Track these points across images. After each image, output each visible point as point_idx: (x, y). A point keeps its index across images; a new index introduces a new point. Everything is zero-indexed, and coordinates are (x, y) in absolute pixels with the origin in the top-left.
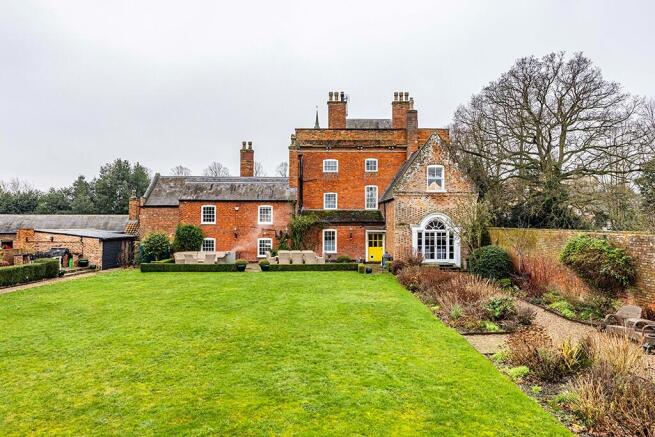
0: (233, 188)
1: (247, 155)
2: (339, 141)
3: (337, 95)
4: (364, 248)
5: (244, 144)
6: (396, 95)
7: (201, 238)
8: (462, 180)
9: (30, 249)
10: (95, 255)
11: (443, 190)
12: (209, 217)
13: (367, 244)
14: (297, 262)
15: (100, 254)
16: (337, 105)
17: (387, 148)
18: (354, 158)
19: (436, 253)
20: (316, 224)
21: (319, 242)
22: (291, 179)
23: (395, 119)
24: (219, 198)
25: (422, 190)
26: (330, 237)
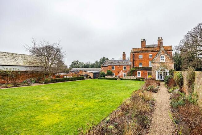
0: (118, 62)
1: (124, 55)
2: (143, 51)
3: (143, 40)
4: (147, 76)
5: (123, 52)
6: (158, 38)
7: (112, 73)
8: (170, 59)
9: (81, 74)
10: (92, 76)
11: (164, 61)
12: (113, 68)
13: (148, 75)
14: (129, 78)
15: (93, 76)
16: (143, 42)
17: (154, 51)
18: (146, 54)
19: (162, 77)
20: (135, 70)
21: (137, 74)
22: (131, 60)
23: (158, 44)
24: (115, 64)
25: (159, 62)
26: (139, 73)
